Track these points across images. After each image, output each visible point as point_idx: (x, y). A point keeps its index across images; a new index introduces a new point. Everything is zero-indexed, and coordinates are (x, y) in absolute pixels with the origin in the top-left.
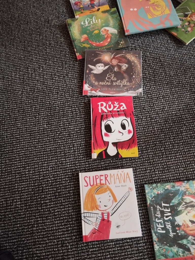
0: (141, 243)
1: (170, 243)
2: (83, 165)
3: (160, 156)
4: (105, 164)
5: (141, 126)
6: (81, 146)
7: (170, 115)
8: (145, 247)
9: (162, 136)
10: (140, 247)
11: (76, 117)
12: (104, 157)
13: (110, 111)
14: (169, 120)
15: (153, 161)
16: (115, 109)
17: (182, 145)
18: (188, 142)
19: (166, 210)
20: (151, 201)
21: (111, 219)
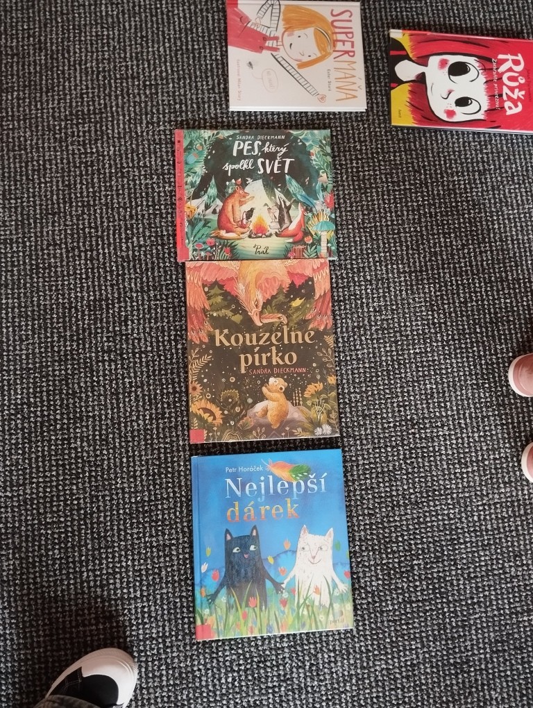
0: (216, 109)
1: (212, 162)
2: (376, 16)
3: (392, 178)
4: (377, 59)
5: (464, 147)
6: (417, 14)
7: (491, 217)
8: (207, 117)
9: (438, 191)
10: (209, 107)
11: (484, 12)
12: (392, 53)
13: (500, 79)
14: (479, 213)
15: (379, 161)
16: (505, 90)
17: (416, 231)
18: (423, 244)
19: (276, 165)
20: (296, 138)
21: (266, 53)
